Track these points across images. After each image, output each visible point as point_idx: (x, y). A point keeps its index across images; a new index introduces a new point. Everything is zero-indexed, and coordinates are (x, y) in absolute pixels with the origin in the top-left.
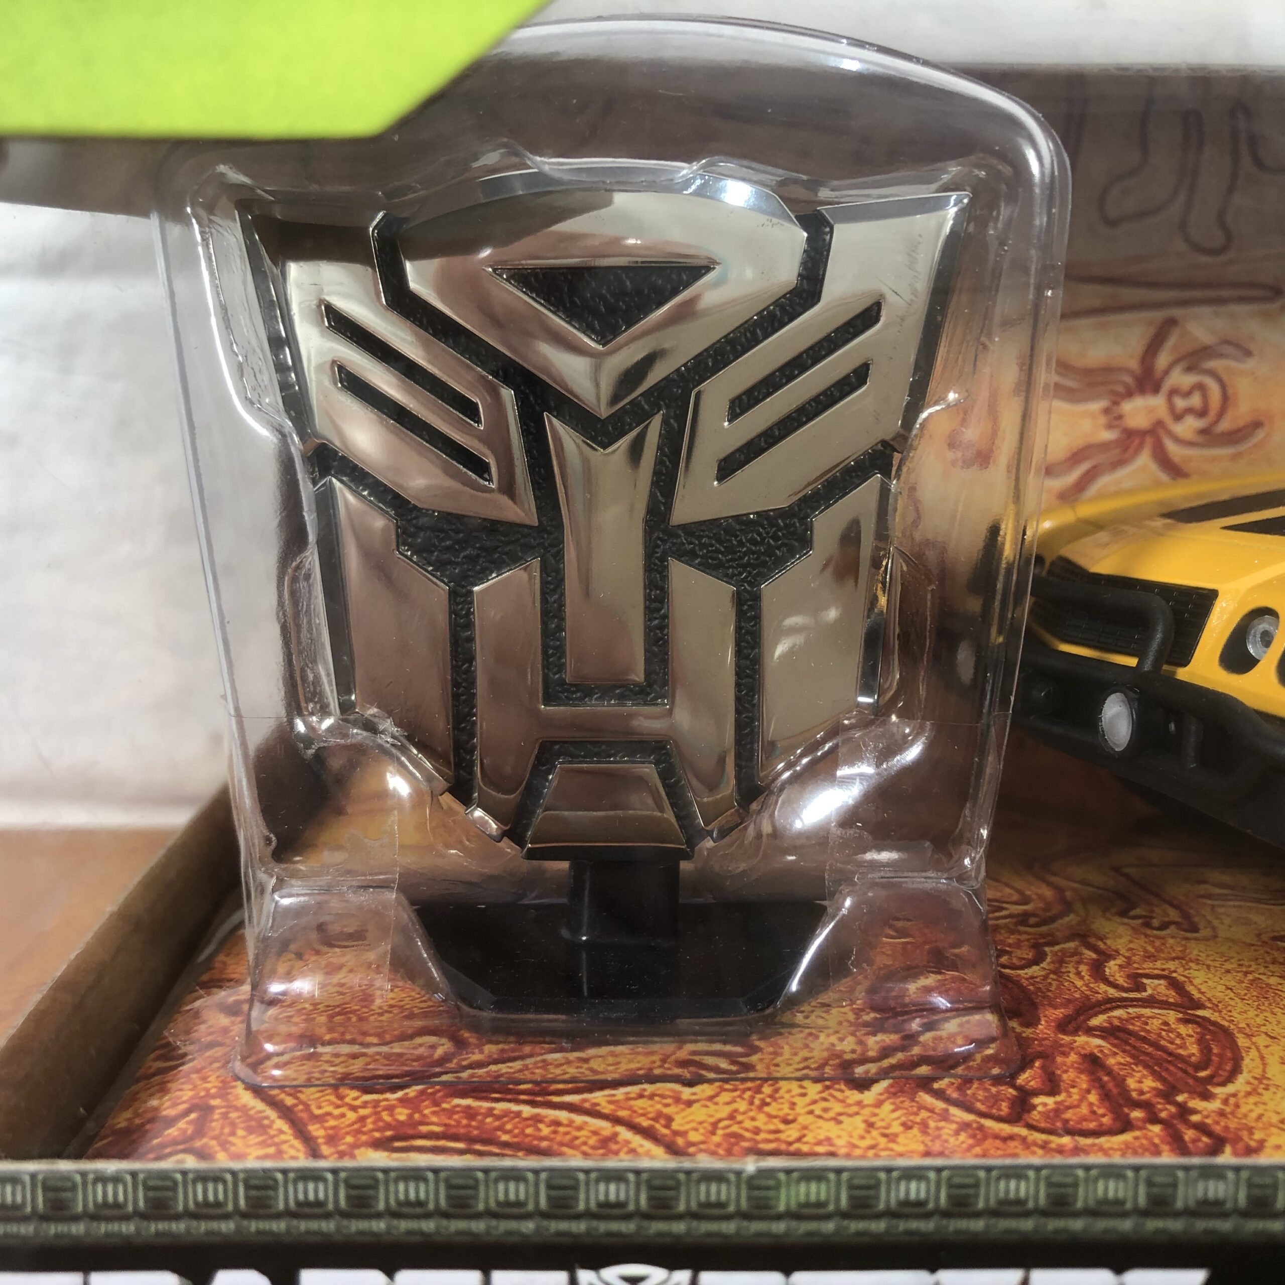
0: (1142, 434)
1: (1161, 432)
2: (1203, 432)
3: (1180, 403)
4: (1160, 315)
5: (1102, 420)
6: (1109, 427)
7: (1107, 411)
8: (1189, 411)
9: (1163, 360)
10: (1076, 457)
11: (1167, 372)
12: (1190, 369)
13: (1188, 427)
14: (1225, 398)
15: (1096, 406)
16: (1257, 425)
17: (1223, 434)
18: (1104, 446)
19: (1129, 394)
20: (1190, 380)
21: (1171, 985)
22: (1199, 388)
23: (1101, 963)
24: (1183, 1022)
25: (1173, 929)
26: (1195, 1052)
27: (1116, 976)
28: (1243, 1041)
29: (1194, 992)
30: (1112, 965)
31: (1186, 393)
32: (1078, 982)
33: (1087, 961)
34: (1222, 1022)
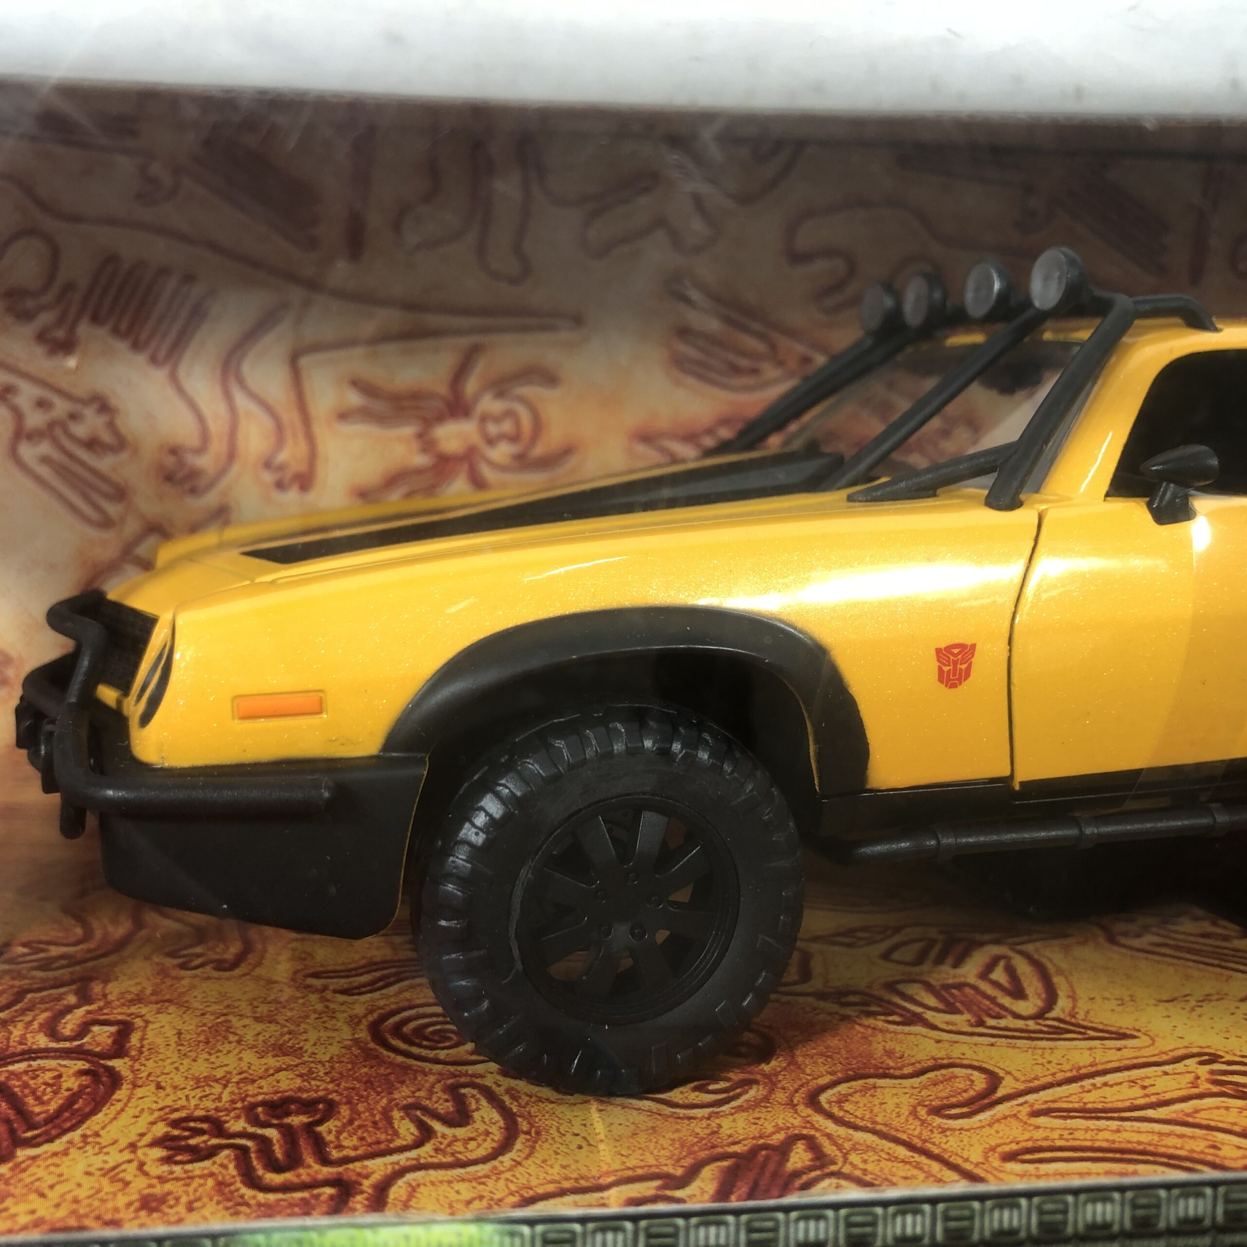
0: (458, 459)
1: (475, 457)
2: (518, 457)
3: (492, 429)
4: (464, 342)
5: (415, 445)
6: (423, 451)
8: (502, 437)
9: (471, 386)
10: (390, 481)
12: (500, 394)
13: (502, 452)
14: (536, 421)
15: (408, 431)
16: (571, 449)
17: (538, 459)
18: (418, 471)
19: (440, 419)
20: (498, 407)
21: (119, 1032)
22: (509, 414)
23: (69, 1009)
24: (81, 1073)
25: (208, 968)
26: (53, 1107)
27: (69, 1024)
28: (121, 1094)
29: (134, 1039)
30: (80, 1012)
31: (498, 419)
32: (17, 1032)
33: (59, 1007)
34: (125, 1072)
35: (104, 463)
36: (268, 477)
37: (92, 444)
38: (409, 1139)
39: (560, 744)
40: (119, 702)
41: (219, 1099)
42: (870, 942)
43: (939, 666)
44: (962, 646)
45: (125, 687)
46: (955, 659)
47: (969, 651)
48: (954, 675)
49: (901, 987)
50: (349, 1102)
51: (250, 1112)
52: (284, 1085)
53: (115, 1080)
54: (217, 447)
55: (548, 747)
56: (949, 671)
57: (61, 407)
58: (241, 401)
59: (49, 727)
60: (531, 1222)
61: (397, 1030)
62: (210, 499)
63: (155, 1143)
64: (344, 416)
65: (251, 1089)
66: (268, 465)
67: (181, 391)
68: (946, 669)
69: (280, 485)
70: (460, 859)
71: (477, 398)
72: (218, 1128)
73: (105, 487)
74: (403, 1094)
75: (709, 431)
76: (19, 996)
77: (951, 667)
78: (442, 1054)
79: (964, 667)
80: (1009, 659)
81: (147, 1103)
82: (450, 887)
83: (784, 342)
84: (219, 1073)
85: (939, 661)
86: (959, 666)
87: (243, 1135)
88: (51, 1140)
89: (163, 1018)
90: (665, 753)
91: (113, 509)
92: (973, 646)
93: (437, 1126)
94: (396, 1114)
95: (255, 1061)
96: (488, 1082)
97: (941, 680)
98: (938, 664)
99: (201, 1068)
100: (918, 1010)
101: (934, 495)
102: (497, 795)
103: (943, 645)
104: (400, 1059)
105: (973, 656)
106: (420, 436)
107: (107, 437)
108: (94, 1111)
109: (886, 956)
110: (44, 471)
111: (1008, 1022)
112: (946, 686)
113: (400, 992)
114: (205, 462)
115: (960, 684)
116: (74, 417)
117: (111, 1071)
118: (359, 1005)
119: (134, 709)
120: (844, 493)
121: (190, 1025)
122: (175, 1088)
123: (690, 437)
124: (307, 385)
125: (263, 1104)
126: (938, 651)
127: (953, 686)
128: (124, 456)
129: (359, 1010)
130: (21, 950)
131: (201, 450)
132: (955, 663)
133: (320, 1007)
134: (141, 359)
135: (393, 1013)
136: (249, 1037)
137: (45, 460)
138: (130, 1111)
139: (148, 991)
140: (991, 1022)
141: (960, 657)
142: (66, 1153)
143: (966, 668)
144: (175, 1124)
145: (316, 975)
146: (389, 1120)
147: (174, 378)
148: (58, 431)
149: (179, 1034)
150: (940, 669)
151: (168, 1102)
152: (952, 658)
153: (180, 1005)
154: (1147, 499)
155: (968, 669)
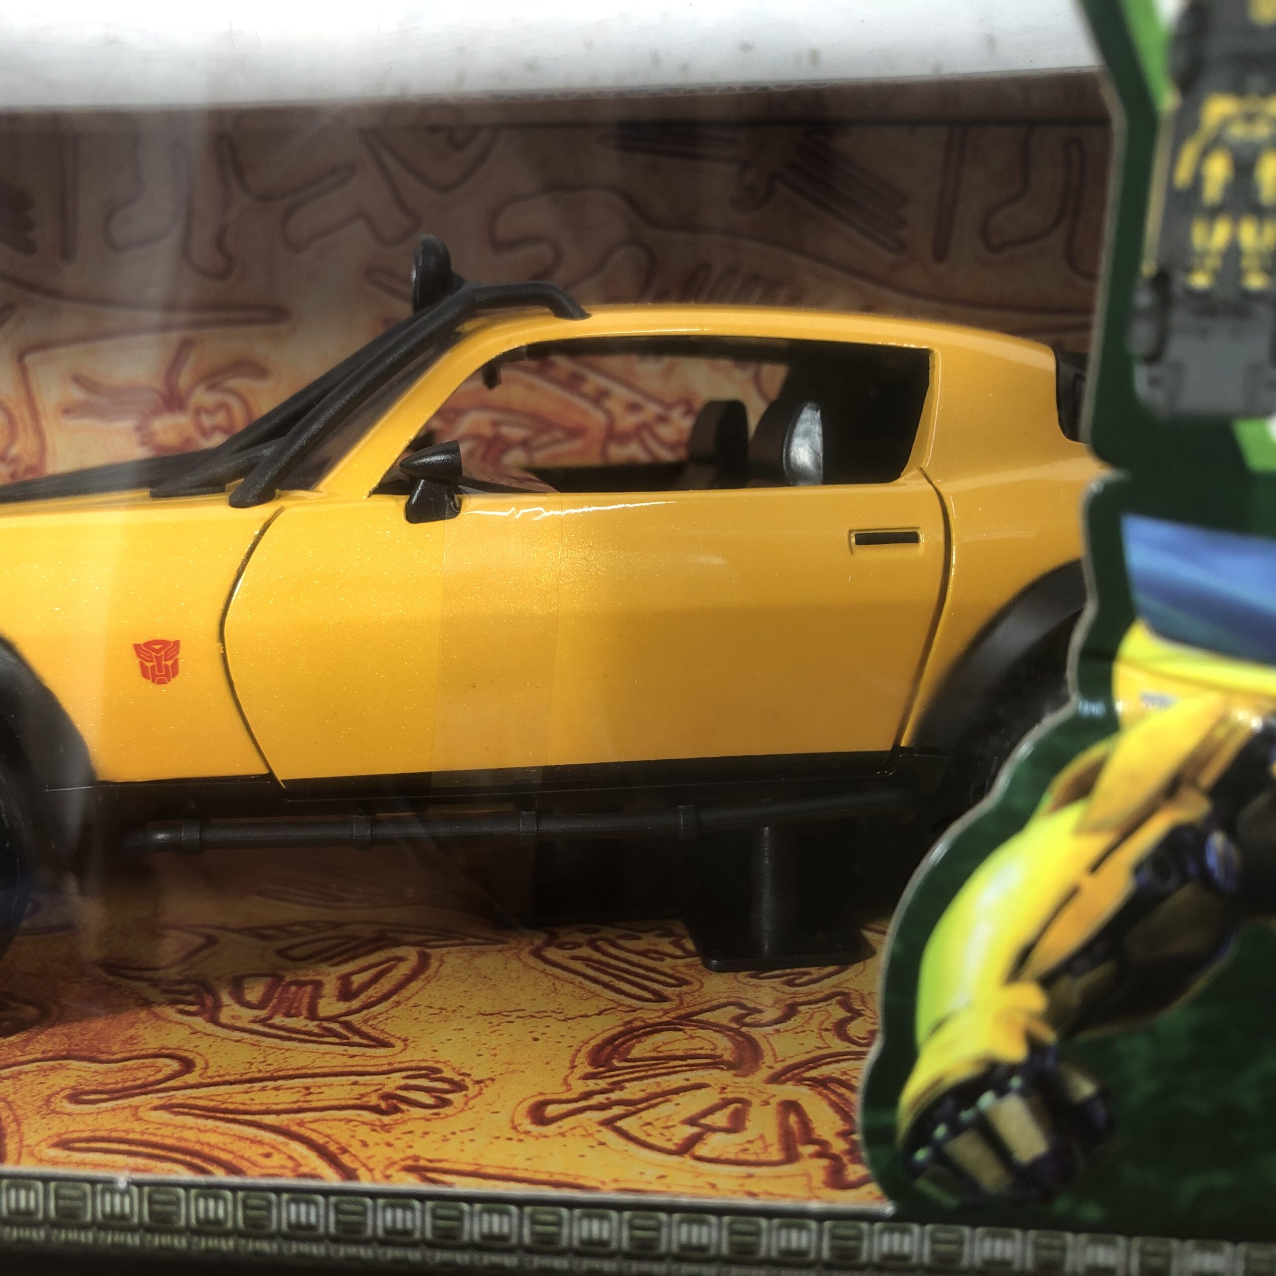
3: (207, 421)
4: (178, 337)
5: (134, 438)
6: (142, 443)
8: (214, 428)
9: (184, 380)
12: (212, 387)
14: (248, 413)
15: (128, 424)
19: (157, 414)
20: (213, 399)
22: (223, 406)
31: (210, 412)
43: (141, 662)
44: (164, 643)
46: (158, 655)
47: (171, 648)
48: (160, 671)
56: (153, 667)
64: (68, 411)
66: (3, 458)
68: (149, 665)
71: (191, 390)
77: (155, 663)
79: (169, 663)
80: (224, 655)
85: (139, 656)
86: (164, 663)
92: (177, 644)
97: (145, 676)
98: (139, 659)
103: (141, 641)
105: (178, 653)
106: (138, 429)
112: (153, 681)
115: (169, 680)
124: (33, 382)
126: (137, 647)
127: (161, 682)
132: (158, 659)
141: (163, 653)
143: (172, 665)
150: (142, 664)
152: (154, 654)
154: (409, 496)
155: (175, 666)
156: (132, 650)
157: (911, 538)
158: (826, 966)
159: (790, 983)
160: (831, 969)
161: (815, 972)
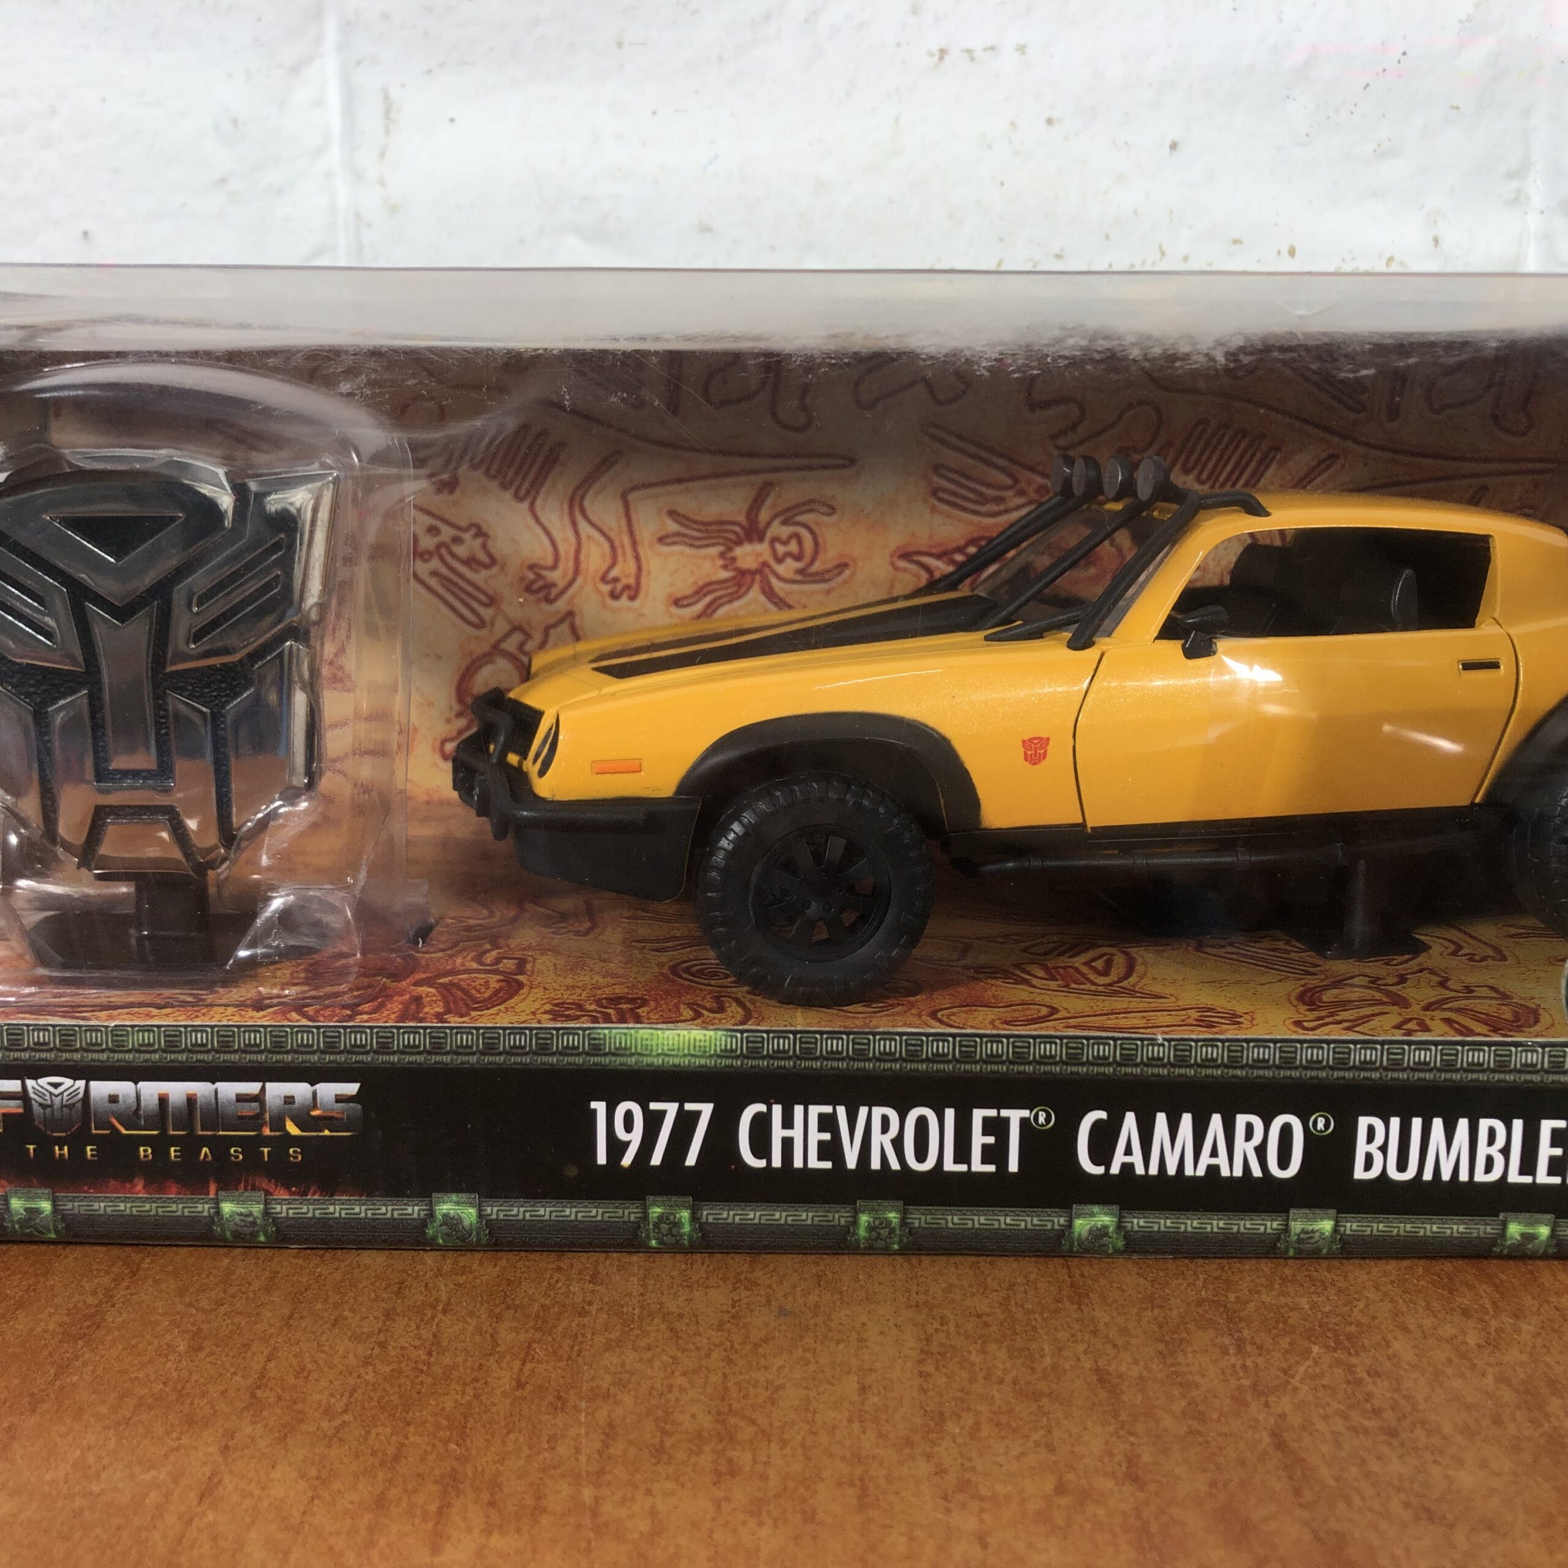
0: (753, 573)
1: (767, 570)
2: (800, 572)
3: (781, 549)
4: (760, 479)
5: (719, 562)
6: (725, 567)
7: (722, 555)
8: (788, 554)
9: (764, 515)
10: (701, 591)
11: (769, 524)
12: (785, 523)
13: (788, 567)
14: (816, 544)
15: (714, 551)
16: (842, 566)
17: (817, 574)
18: (723, 583)
19: (739, 543)
20: (785, 531)
21: (519, 963)
22: (794, 537)
23: (488, 951)
24: (499, 981)
25: (570, 934)
26: (486, 995)
27: (489, 958)
28: (524, 991)
29: (529, 967)
30: (495, 953)
32: (459, 961)
33: (481, 950)
34: (525, 981)
35: (479, 577)
36: (606, 588)
37: (470, 562)
38: (689, 1017)
39: (778, 793)
40: (520, 763)
41: (580, 995)
42: (1017, 941)
43: (1024, 751)
44: (1040, 739)
45: (524, 753)
46: (1036, 746)
47: (1044, 742)
48: (1035, 756)
49: (1024, 966)
50: (656, 1000)
51: (598, 1002)
52: (617, 991)
53: (520, 985)
54: (567, 564)
55: (771, 795)
56: (1032, 754)
57: (447, 532)
58: (583, 525)
59: (482, 778)
60: (742, 1032)
61: (687, 970)
62: (561, 605)
63: (545, 1013)
64: (663, 540)
65: (599, 992)
66: (604, 579)
67: (537, 520)
68: (1029, 752)
69: (614, 596)
70: (719, 858)
72: (580, 1007)
73: (482, 597)
74: (688, 998)
75: (960, 550)
76: (456, 944)
77: (1033, 752)
78: (713, 982)
79: (1042, 751)
80: (1074, 747)
81: (539, 996)
82: (714, 874)
83: (1025, 474)
84: (580, 984)
85: (1024, 747)
86: (1038, 751)
87: (595, 1011)
88: (488, 1009)
89: (544, 958)
90: (842, 801)
91: (487, 613)
92: (1048, 739)
93: (705, 1013)
94: (682, 1007)
95: (601, 980)
96: (739, 996)
97: (1026, 759)
98: (1024, 749)
99: (569, 981)
100: (1028, 977)
101: (1041, 637)
102: (740, 822)
103: (1026, 738)
104: (687, 983)
105: (1048, 745)
107: (482, 556)
108: (511, 997)
109: (1025, 950)
110: (433, 582)
111: (1087, 987)
112: (1030, 764)
113: (691, 952)
114: (555, 576)
115: (1040, 762)
116: (457, 540)
117: (517, 981)
118: (665, 957)
119: (531, 768)
120: (982, 634)
121: (561, 962)
122: (555, 990)
123: (943, 555)
124: (634, 517)
125: (606, 998)
126: (1024, 742)
127: (1035, 764)
128: (495, 570)
129: (664, 960)
130: (449, 921)
131: (554, 567)
132: (1036, 749)
133: (640, 956)
134: (508, 495)
135: (685, 962)
136: (597, 969)
137: (434, 573)
138: (530, 998)
139: (534, 944)
140: (1073, 986)
141: (1039, 745)
142: (497, 1014)
143: (1043, 753)
144: (556, 1005)
145: (637, 941)
146: (678, 1010)
147: (532, 509)
148: (443, 551)
149: (555, 965)
150: (1025, 753)
151: (552, 995)
152: (1033, 746)
153: (554, 952)
154: (1183, 642)
155: (1045, 753)
156: (1020, 743)
157: (1494, 665)
158: (1403, 954)
159: (1387, 964)
160: (1407, 957)
161: (1400, 959)
